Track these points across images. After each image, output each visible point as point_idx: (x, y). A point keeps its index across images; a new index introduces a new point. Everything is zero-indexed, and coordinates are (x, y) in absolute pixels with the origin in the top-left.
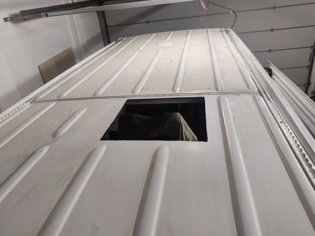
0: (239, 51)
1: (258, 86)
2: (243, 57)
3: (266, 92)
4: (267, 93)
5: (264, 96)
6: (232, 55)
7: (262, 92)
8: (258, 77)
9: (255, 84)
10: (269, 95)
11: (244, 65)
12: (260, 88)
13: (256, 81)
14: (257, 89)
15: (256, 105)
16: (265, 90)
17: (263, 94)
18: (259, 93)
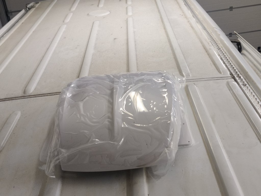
0: (199, 21)
1: (230, 69)
2: (205, 29)
3: (240, 75)
4: (242, 77)
5: (239, 81)
6: (192, 27)
7: (236, 76)
8: (228, 56)
9: (226, 66)
10: (244, 80)
11: (209, 41)
12: (232, 71)
13: (226, 63)
14: (229, 73)
15: (231, 93)
16: (238, 73)
17: (237, 78)
18: (231, 77)
